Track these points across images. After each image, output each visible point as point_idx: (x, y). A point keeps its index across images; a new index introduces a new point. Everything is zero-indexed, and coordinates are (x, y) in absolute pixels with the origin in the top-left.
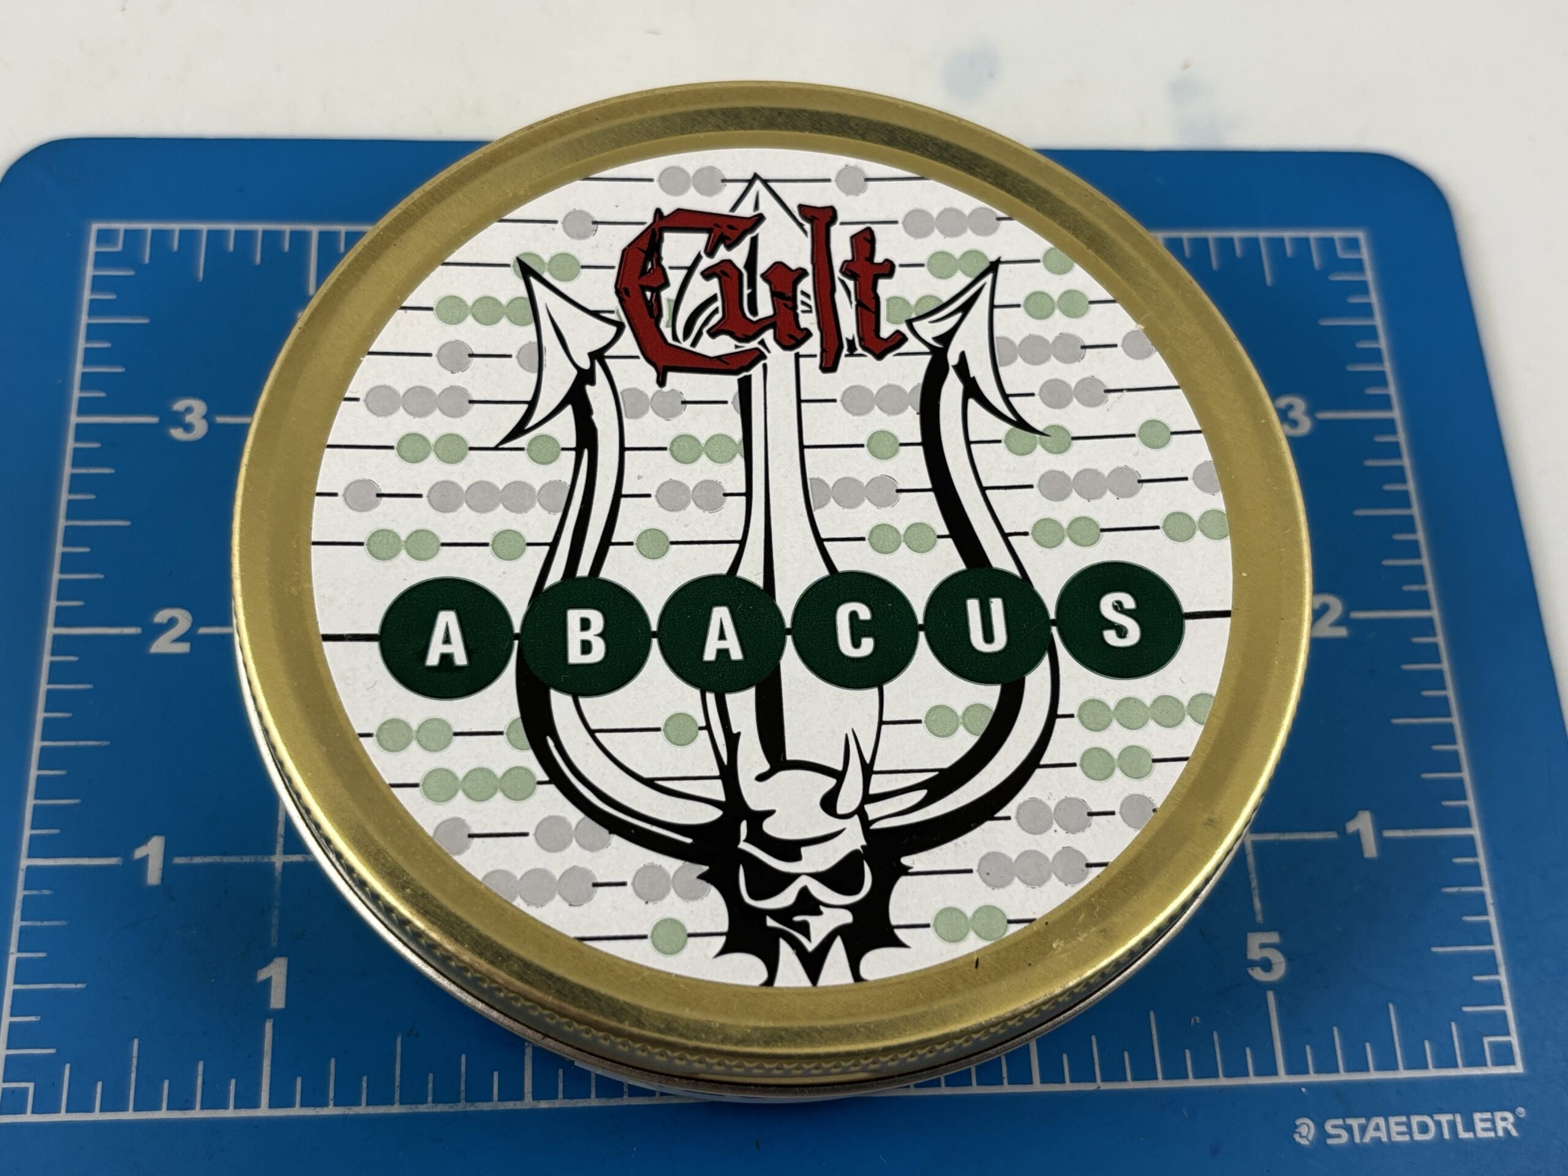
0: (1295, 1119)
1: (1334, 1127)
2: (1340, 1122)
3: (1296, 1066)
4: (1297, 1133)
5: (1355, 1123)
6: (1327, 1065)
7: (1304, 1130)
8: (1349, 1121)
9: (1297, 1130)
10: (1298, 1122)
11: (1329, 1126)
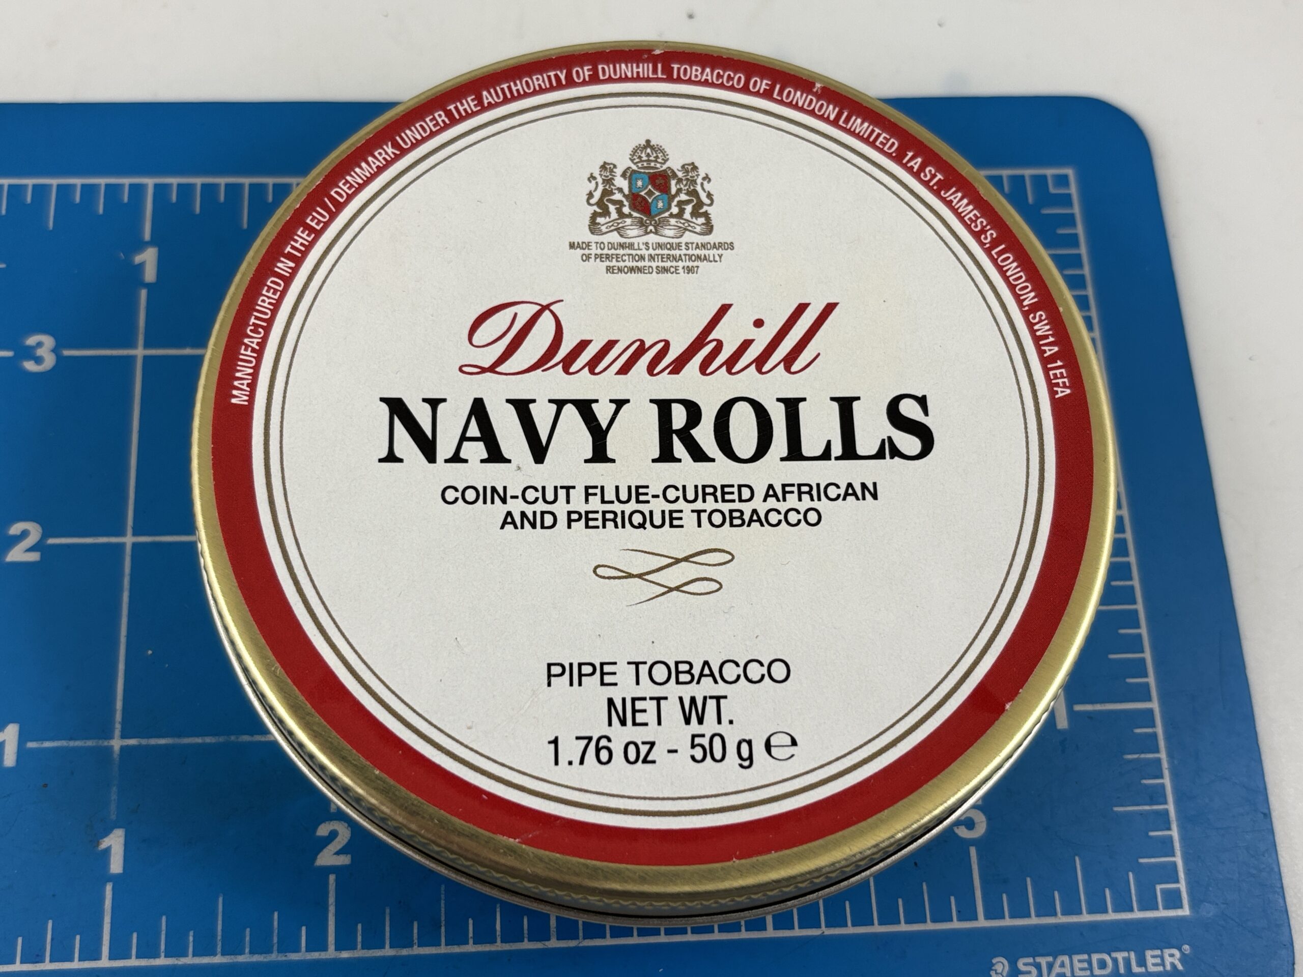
0: (993, 958)
1: (1025, 964)
2: (1030, 960)
3: (993, 912)
4: (993, 970)
5: (1043, 961)
6: (1020, 911)
7: (999, 968)
8: (1038, 959)
9: (993, 968)
10: (994, 961)
11: (1021, 965)
